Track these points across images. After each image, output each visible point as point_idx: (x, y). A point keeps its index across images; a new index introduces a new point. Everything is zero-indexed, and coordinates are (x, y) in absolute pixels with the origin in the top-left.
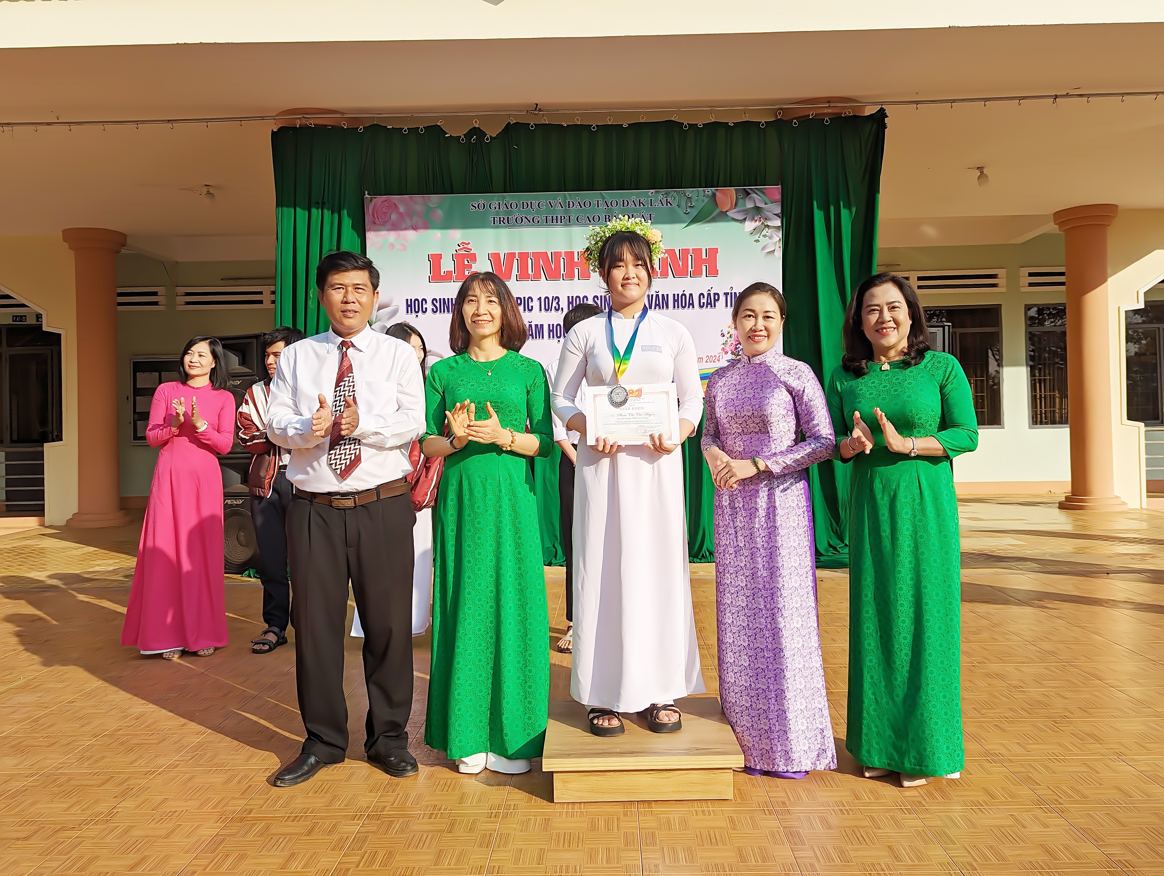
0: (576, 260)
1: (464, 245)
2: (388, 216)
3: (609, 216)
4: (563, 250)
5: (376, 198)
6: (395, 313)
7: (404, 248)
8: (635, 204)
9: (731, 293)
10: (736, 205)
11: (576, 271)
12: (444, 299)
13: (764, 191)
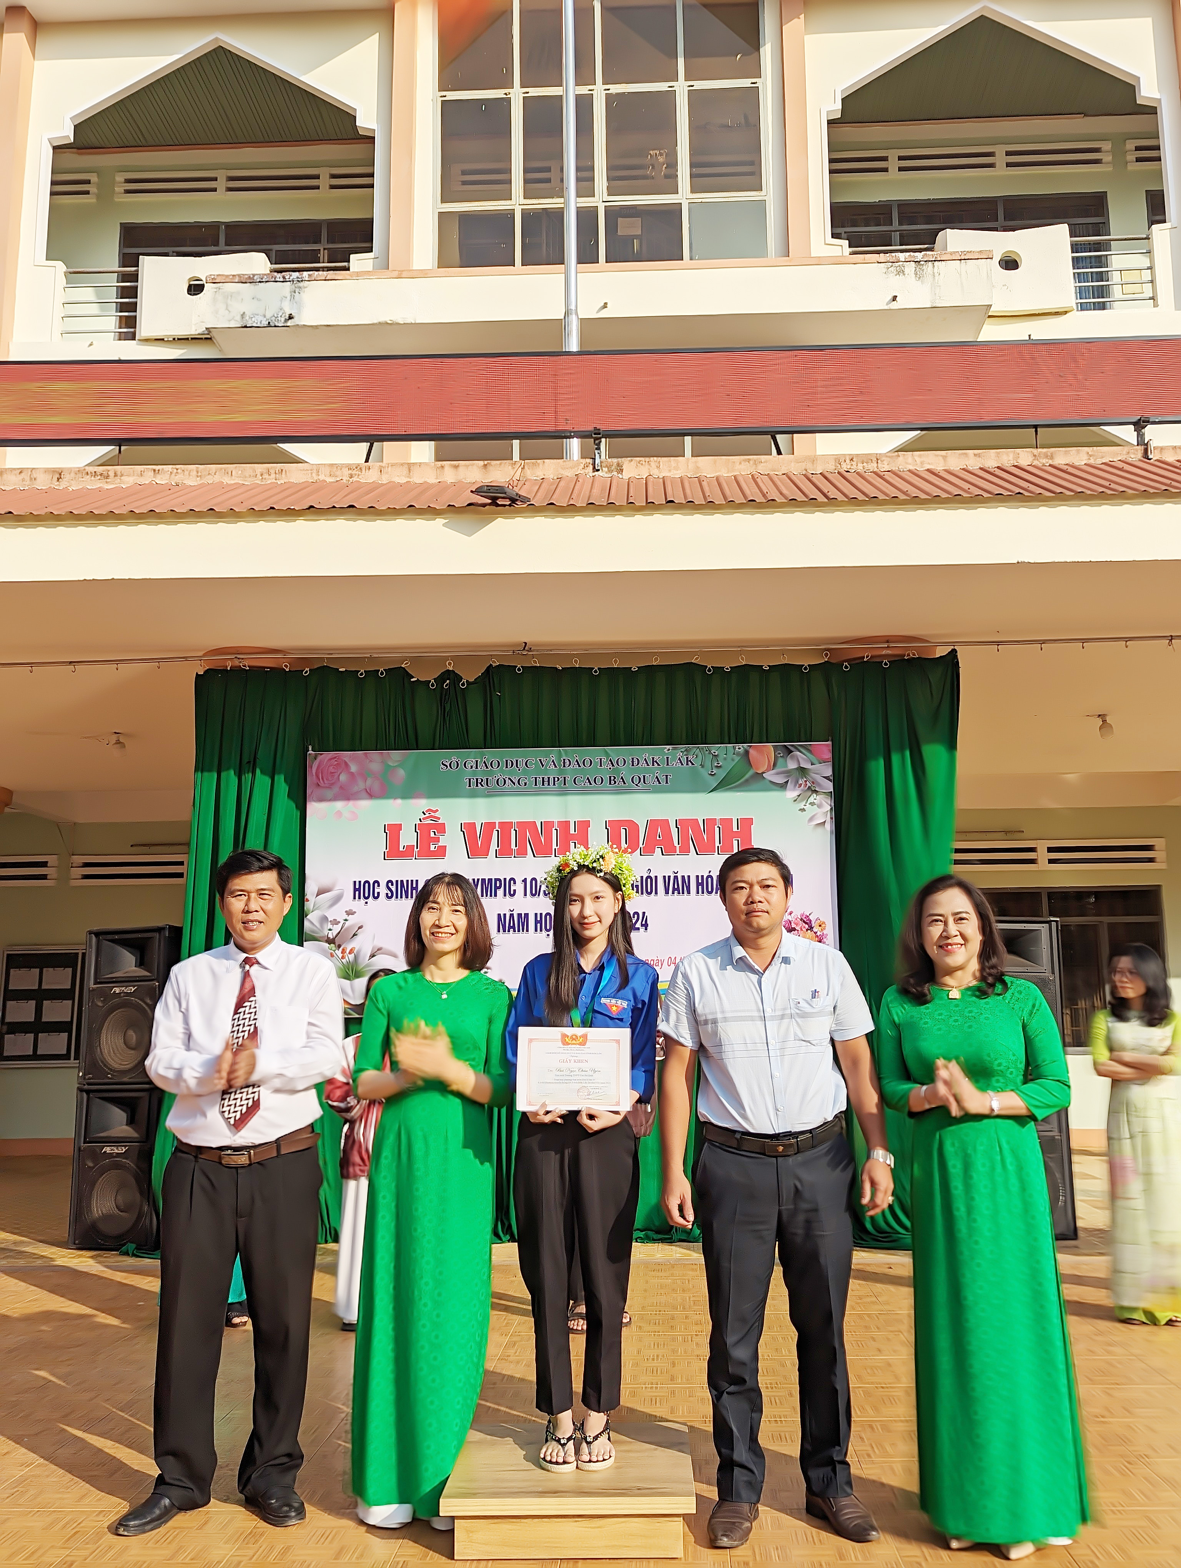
0: (572, 831)
1: (430, 813)
2: (336, 776)
3: (615, 778)
4: (556, 818)
5: (321, 754)
6: (338, 899)
7: (354, 816)
8: (647, 762)
10: (775, 765)
12: (402, 881)
13: (810, 748)
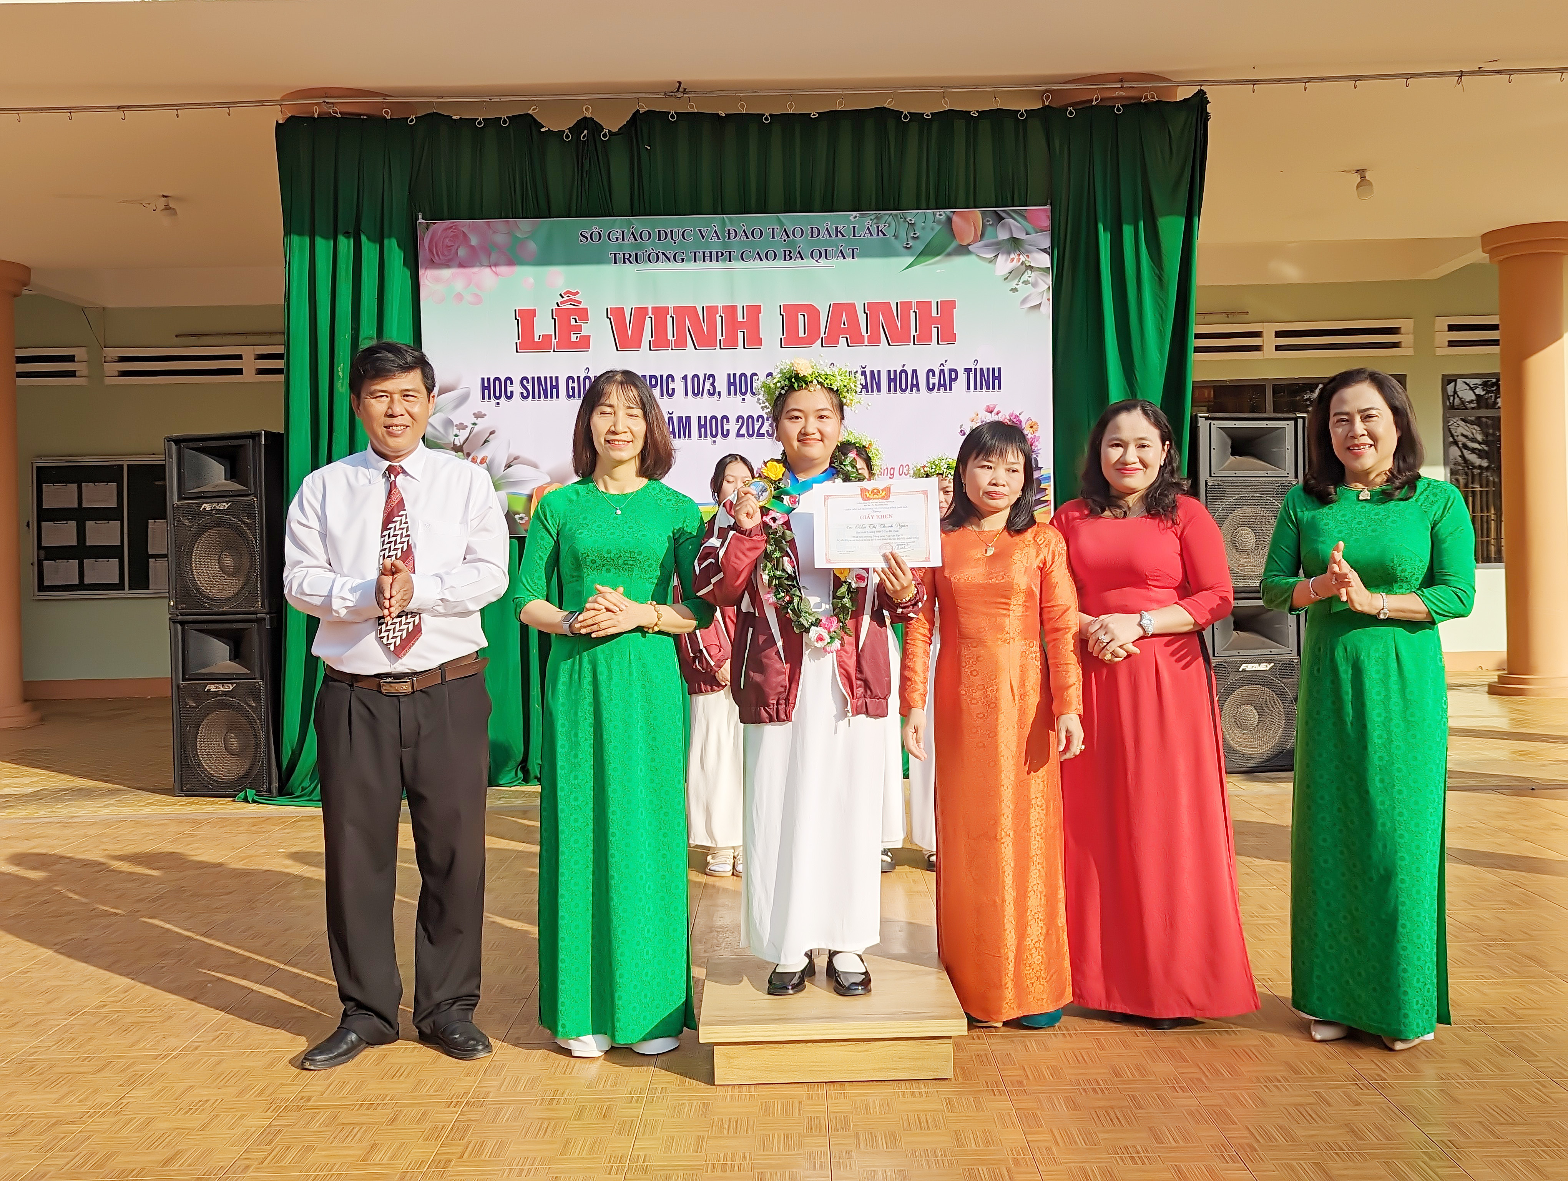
0: (740, 319)
1: (569, 296)
2: (453, 251)
3: (790, 252)
4: (720, 302)
5: (434, 223)
6: (463, 399)
7: (478, 300)
8: (829, 233)
9: (976, 370)
10: (982, 235)
11: (740, 335)
12: (539, 378)
13: (1025, 214)
